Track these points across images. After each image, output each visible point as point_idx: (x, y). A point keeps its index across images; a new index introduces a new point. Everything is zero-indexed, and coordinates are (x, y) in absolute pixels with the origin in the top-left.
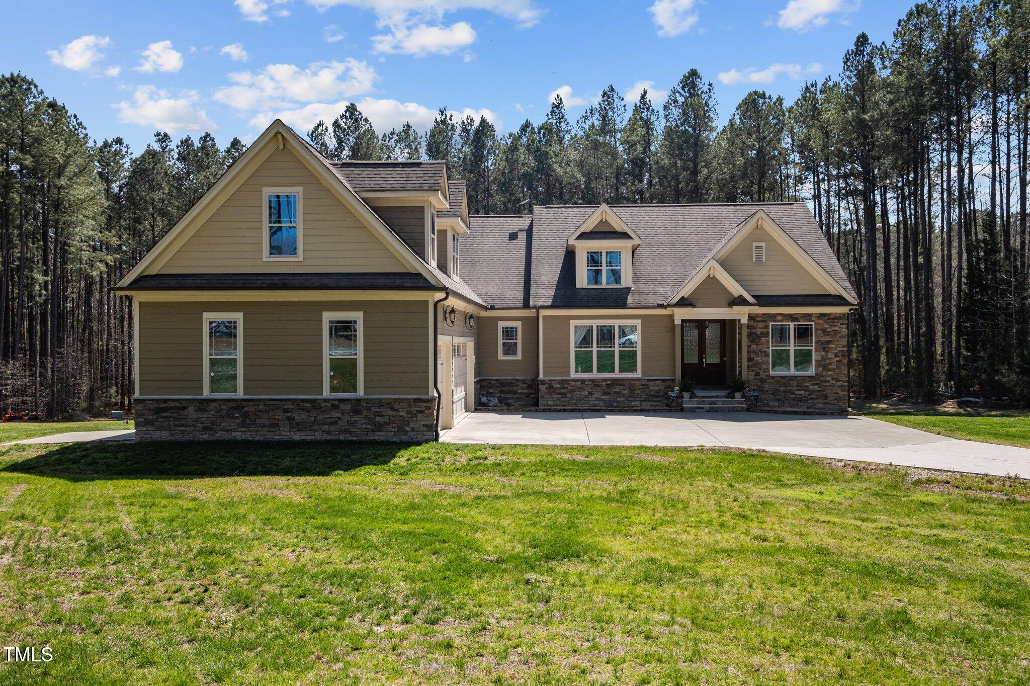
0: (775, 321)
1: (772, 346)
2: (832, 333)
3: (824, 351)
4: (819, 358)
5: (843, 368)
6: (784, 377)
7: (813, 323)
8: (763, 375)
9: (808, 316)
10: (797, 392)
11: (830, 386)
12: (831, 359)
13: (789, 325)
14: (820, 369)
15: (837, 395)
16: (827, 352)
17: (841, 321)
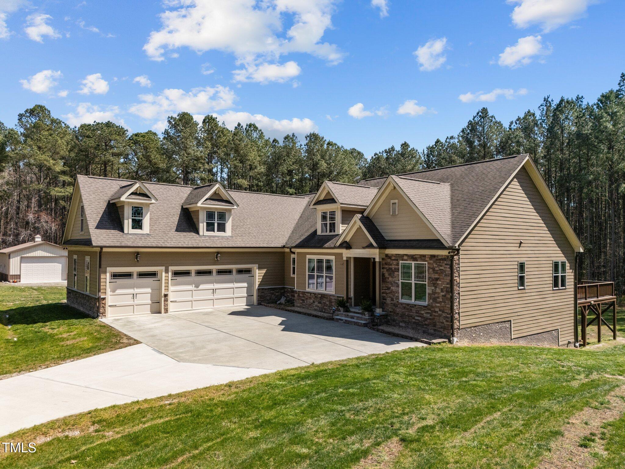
0: (402, 260)
1: (401, 280)
2: (439, 272)
3: (434, 286)
4: (431, 292)
5: (447, 301)
6: (408, 305)
7: (426, 263)
8: (395, 301)
9: (423, 257)
10: (416, 318)
11: (437, 316)
12: (439, 293)
13: (411, 264)
14: (431, 301)
15: (443, 325)
16: (436, 287)
17: (445, 262)
